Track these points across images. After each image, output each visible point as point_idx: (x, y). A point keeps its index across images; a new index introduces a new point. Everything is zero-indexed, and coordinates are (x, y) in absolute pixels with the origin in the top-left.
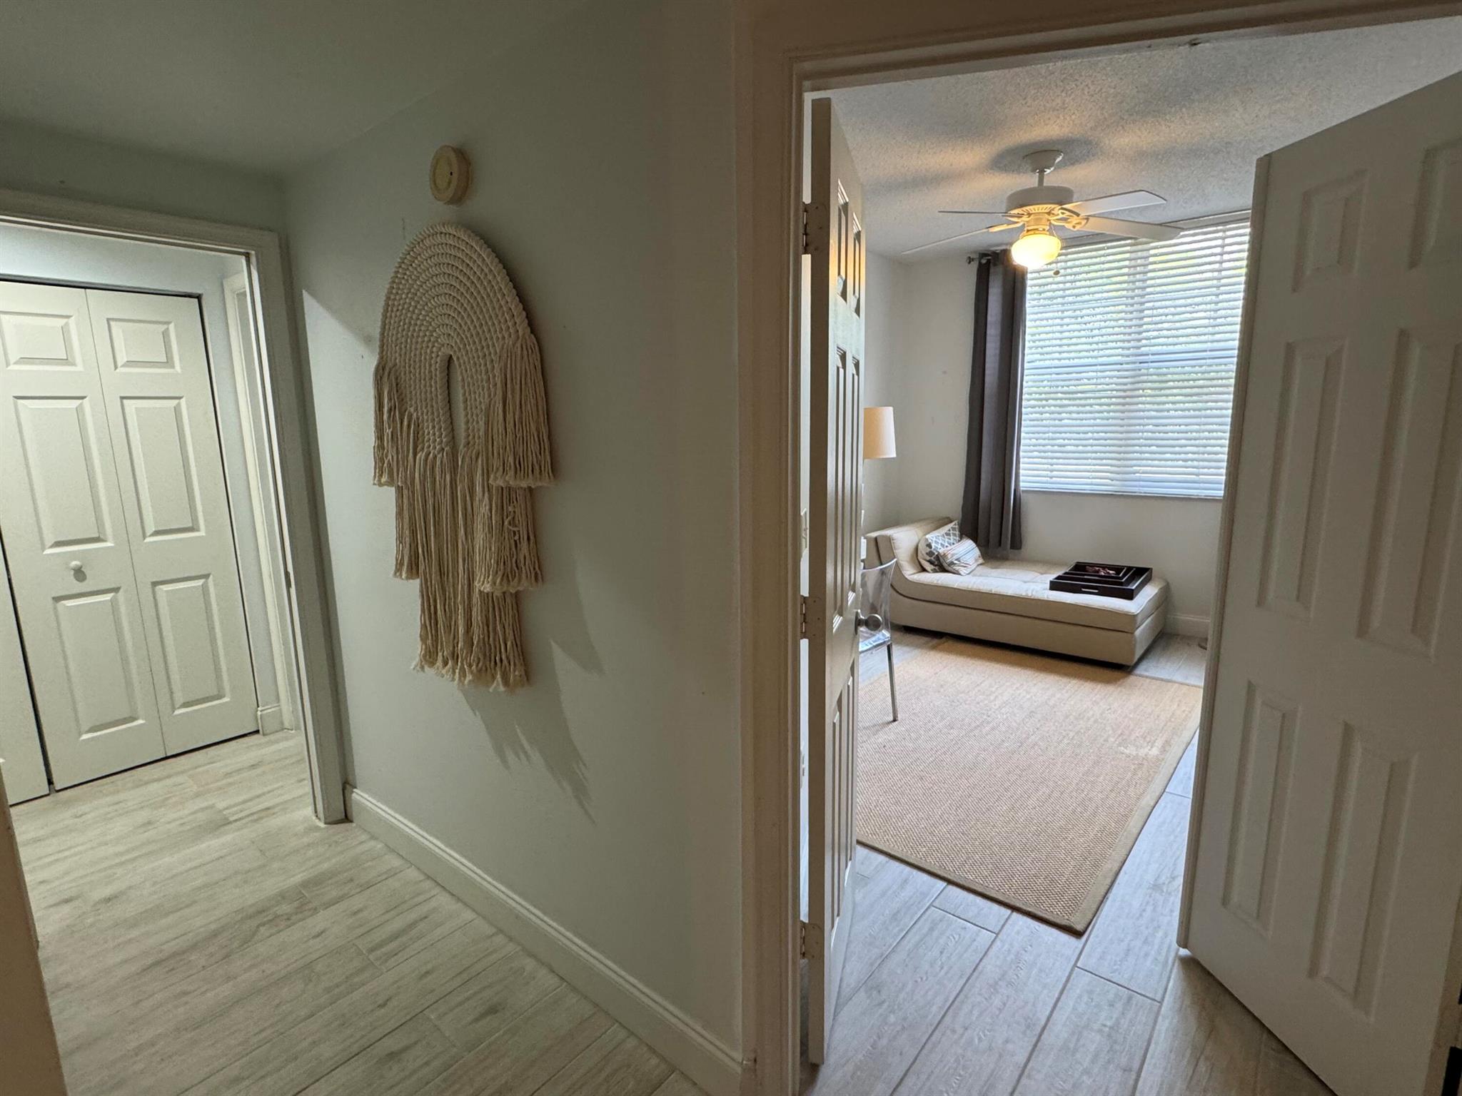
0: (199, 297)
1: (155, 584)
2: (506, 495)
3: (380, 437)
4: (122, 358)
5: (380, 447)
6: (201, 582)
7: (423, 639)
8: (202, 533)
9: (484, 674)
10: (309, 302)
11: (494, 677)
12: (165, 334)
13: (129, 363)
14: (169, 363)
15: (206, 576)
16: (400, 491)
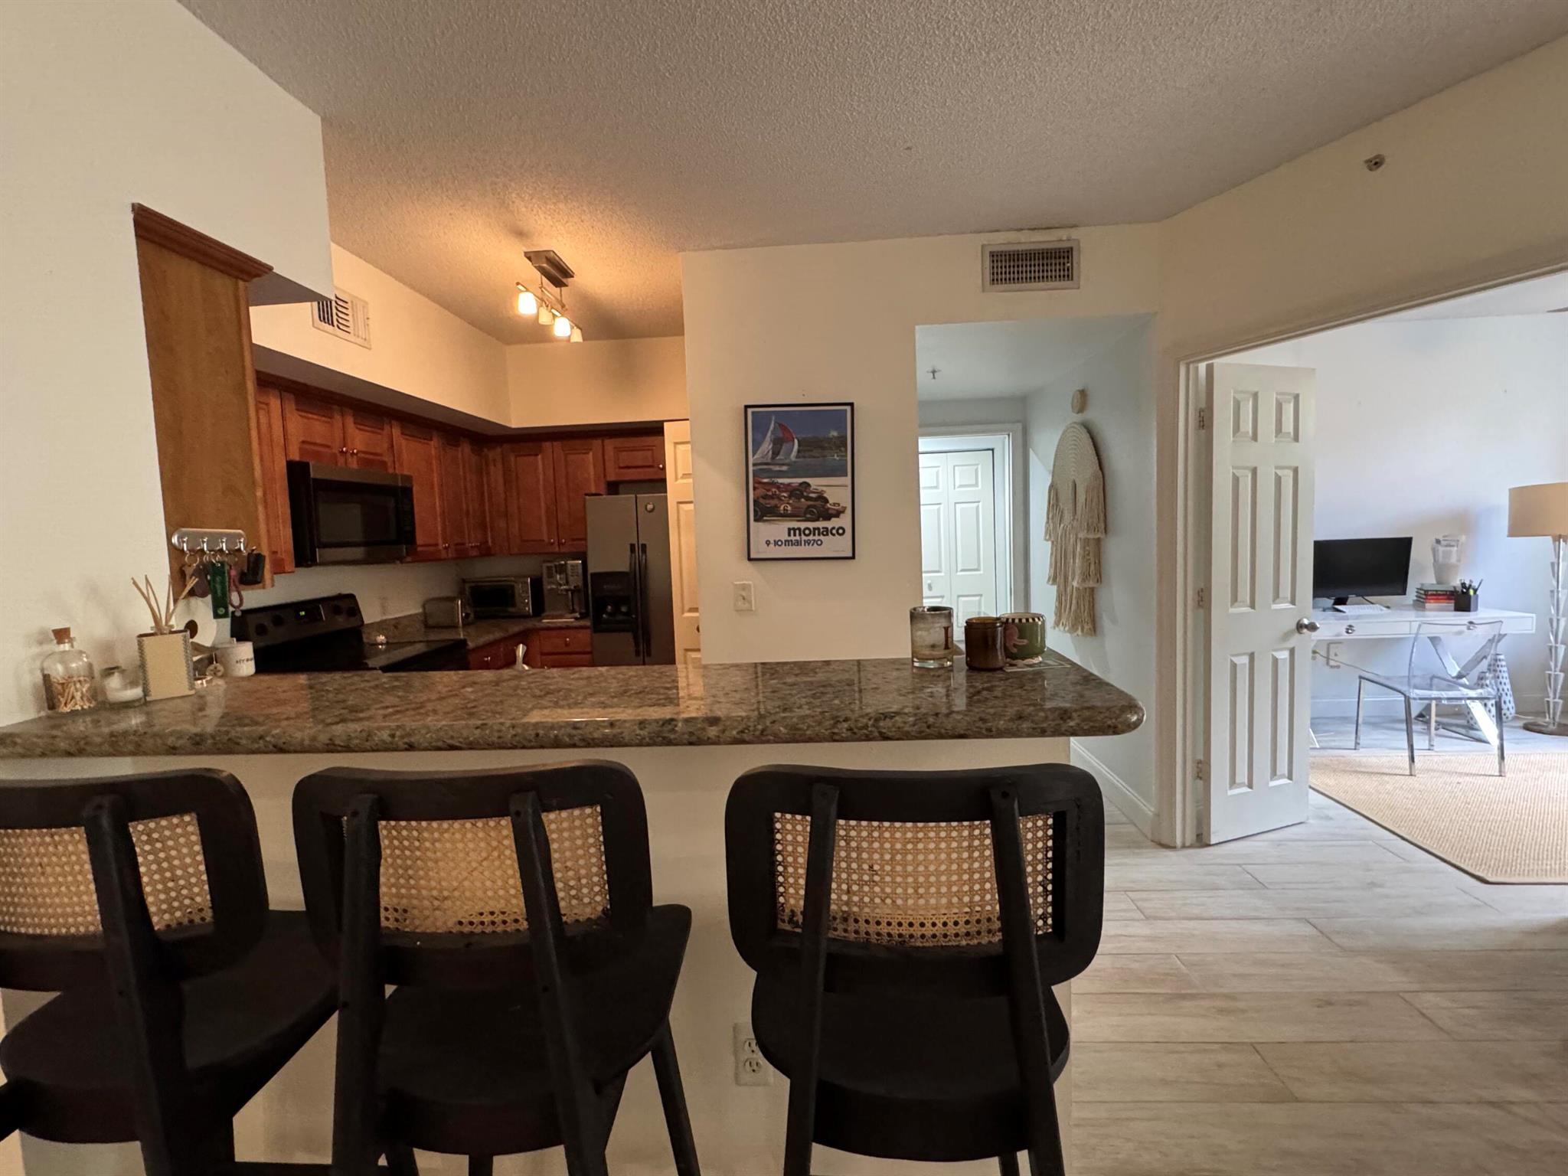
0: (993, 450)
1: (959, 596)
2: (1086, 541)
3: (1048, 518)
4: (957, 484)
5: (1047, 522)
6: (977, 598)
7: (1056, 614)
8: (981, 572)
9: (1073, 628)
10: (1032, 454)
11: (1077, 629)
12: (976, 470)
13: (961, 486)
14: (976, 485)
15: (981, 595)
16: (1053, 542)
